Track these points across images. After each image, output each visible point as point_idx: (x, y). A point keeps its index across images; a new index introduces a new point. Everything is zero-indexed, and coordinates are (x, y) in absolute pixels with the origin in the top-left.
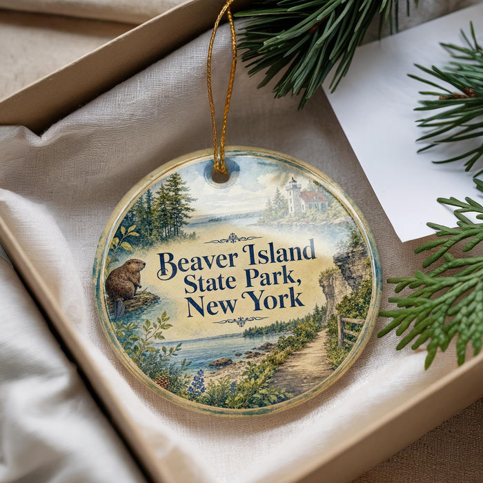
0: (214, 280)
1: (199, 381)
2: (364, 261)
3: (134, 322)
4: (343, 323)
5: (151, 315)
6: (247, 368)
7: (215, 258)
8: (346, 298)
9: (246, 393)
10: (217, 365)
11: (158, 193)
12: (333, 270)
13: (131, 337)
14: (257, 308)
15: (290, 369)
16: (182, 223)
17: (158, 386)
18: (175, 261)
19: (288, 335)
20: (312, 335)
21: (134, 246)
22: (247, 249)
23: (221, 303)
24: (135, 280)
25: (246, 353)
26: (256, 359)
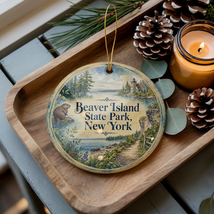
0: (97, 116)
1: (86, 156)
2: (158, 115)
4: (146, 138)
5: (70, 127)
6: (106, 153)
7: (99, 107)
8: (149, 128)
9: (104, 163)
10: (94, 150)
11: (79, 77)
12: (145, 117)
13: (61, 135)
14: (113, 129)
15: (123, 155)
16: (87, 91)
17: (69, 156)
19: (124, 141)
20: (133, 142)
21: (67, 98)
22: (112, 104)
24: (65, 112)
25: (106, 147)
26: (110, 149)
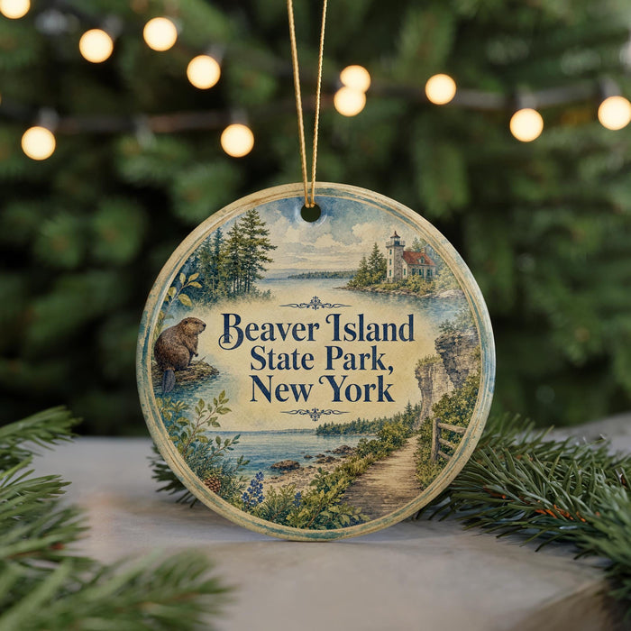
0: (287, 356)
1: (257, 487)
2: (472, 351)
3: (186, 400)
4: (439, 428)
5: (206, 394)
6: (317, 476)
7: (292, 327)
8: (445, 396)
9: (312, 508)
10: (281, 468)
11: (230, 234)
12: (433, 358)
13: (179, 420)
14: (337, 399)
15: (369, 484)
16: (255, 277)
17: (206, 488)
18: (242, 326)
19: (371, 438)
20: (400, 441)
21: (194, 301)
22: (332, 319)
23: (293, 387)
24: (190, 346)
25: (318, 457)
26: (329, 466)
